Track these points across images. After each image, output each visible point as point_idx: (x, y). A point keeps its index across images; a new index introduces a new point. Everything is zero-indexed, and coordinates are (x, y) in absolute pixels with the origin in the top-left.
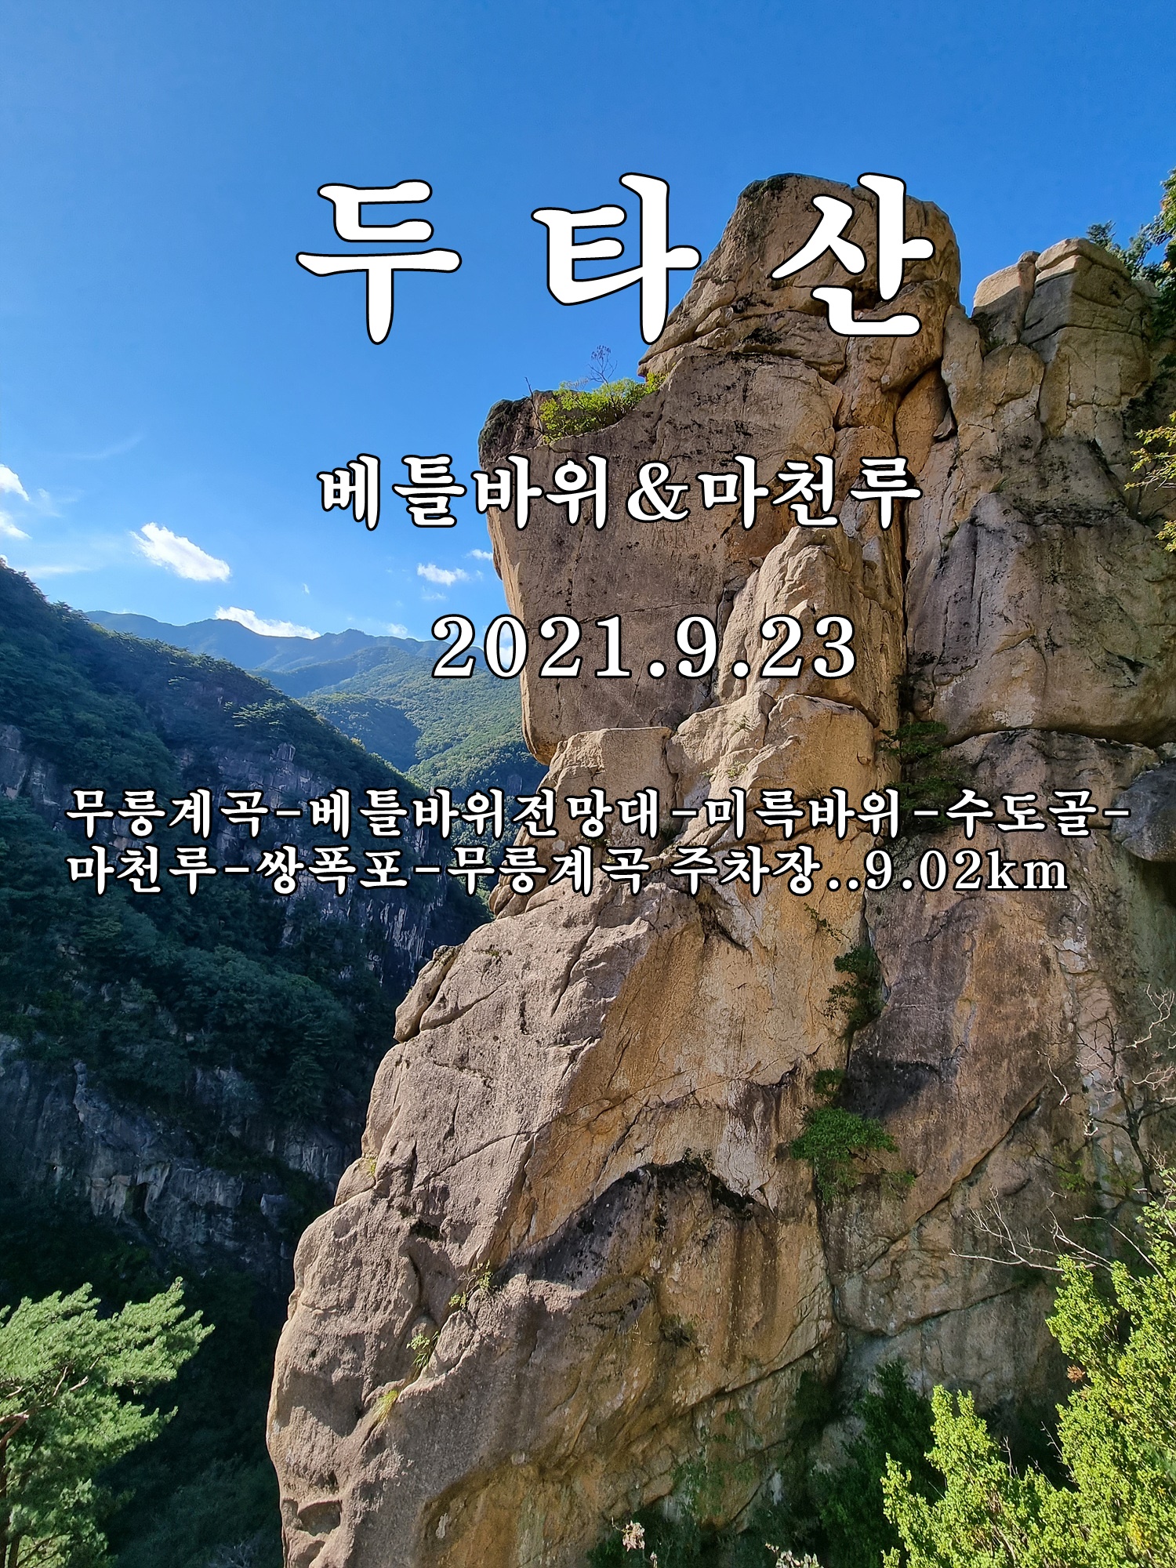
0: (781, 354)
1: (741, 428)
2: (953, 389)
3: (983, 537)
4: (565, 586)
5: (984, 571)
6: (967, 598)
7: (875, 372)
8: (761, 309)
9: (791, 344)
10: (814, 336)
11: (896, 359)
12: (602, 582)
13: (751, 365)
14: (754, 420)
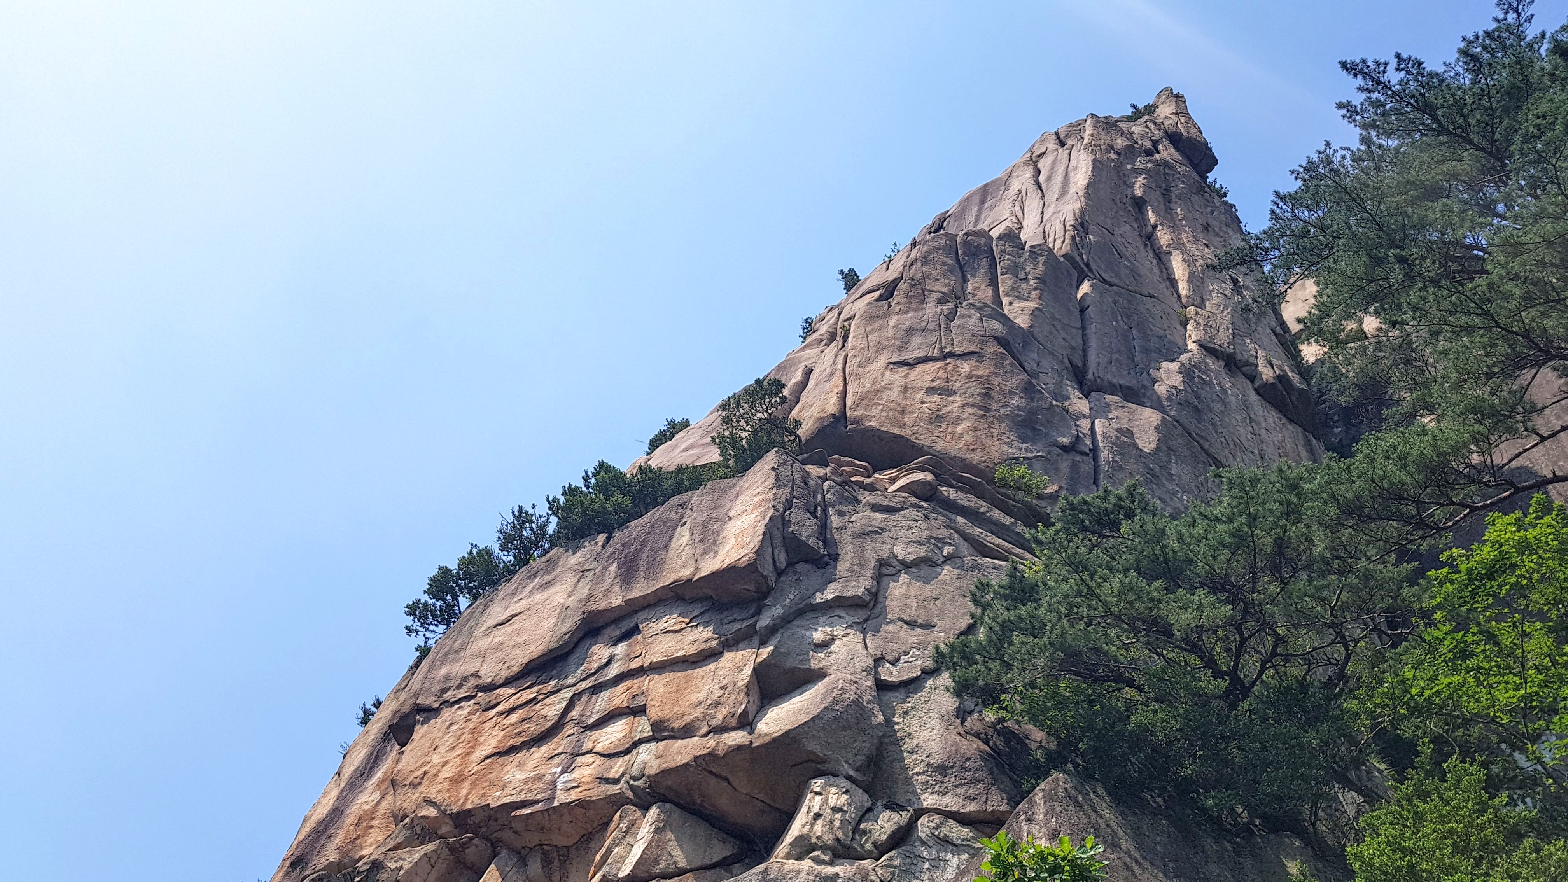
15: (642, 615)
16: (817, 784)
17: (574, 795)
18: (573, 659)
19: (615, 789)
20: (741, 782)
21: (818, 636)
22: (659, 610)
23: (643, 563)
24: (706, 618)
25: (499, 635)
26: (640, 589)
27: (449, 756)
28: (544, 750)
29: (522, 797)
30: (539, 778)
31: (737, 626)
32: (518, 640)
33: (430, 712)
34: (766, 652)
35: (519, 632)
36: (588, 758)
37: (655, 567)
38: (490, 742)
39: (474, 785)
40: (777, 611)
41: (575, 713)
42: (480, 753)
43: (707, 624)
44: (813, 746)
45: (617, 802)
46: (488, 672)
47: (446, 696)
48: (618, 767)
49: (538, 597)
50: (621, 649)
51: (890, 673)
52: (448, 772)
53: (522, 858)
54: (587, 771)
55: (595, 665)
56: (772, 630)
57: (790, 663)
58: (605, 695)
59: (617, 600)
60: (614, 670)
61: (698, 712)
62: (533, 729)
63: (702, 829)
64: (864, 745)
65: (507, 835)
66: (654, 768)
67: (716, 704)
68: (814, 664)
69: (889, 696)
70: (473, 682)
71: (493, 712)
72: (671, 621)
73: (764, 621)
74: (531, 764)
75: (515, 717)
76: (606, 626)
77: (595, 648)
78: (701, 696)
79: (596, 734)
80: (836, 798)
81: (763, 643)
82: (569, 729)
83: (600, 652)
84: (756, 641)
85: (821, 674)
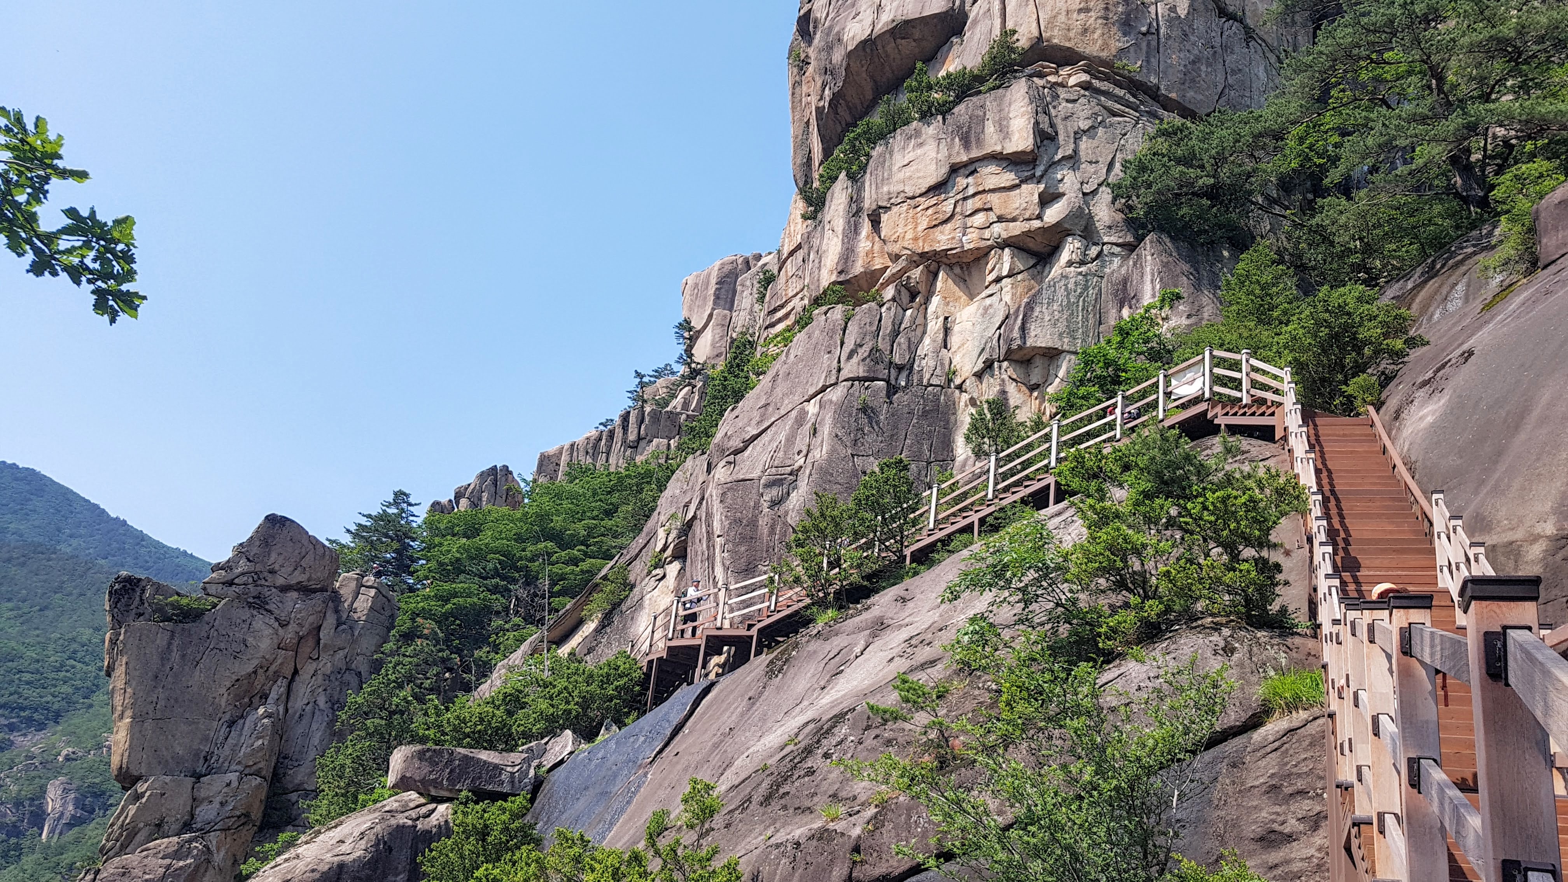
0: (266, 610)
1: (244, 641)
2: (322, 642)
3: (317, 712)
4: (155, 700)
5: (314, 726)
6: (306, 735)
7: (298, 630)
8: (263, 582)
9: (271, 607)
10: (280, 605)
11: (307, 626)
12: (172, 701)
13: (255, 613)
14: (250, 640)
15: (977, 165)
16: (1070, 239)
17: (971, 246)
18: (950, 184)
19: (989, 243)
20: (1039, 239)
21: (1059, 177)
22: (985, 163)
23: (973, 139)
24: (1009, 168)
25: (908, 171)
26: (975, 153)
27: (906, 229)
28: (949, 226)
29: (949, 247)
30: (953, 238)
31: (1026, 174)
32: (919, 175)
33: (887, 209)
34: (1042, 187)
35: (918, 170)
36: (971, 230)
37: (979, 142)
38: (924, 224)
39: (924, 242)
40: (1042, 168)
41: (958, 209)
42: (921, 228)
43: (1011, 171)
44: (1067, 226)
45: (991, 248)
46: (910, 191)
47: (892, 201)
48: (987, 234)
49: (919, 151)
50: (970, 180)
51: (1087, 189)
52: (909, 235)
53: (950, 266)
54: (974, 235)
55: (961, 188)
56: (1042, 176)
57: (1051, 191)
58: (970, 201)
59: (964, 158)
60: (971, 191)
61: (1017, 212)
62: (942, 217)
63: (1025, 255)
64: (1083, 223)
65: (945, 260)
66: (1004, 235)
67: (1025, 209)
68: (1061, 191)
69: (1087, 198)
70: (902, 195)
71: (919, 209)
72: (992, 168)
73: (1038, 173)
74: (947, 232)
75: (930, 211)
76: (960, 168)
77: (958, 179)
78: (1017, 205)
79: (971, 219)
80: (1077, 244)
81: (1039, 182)
82: (958, 217)
83: (961, 182)
84: (1035, 180)
85: (1063, 194)
